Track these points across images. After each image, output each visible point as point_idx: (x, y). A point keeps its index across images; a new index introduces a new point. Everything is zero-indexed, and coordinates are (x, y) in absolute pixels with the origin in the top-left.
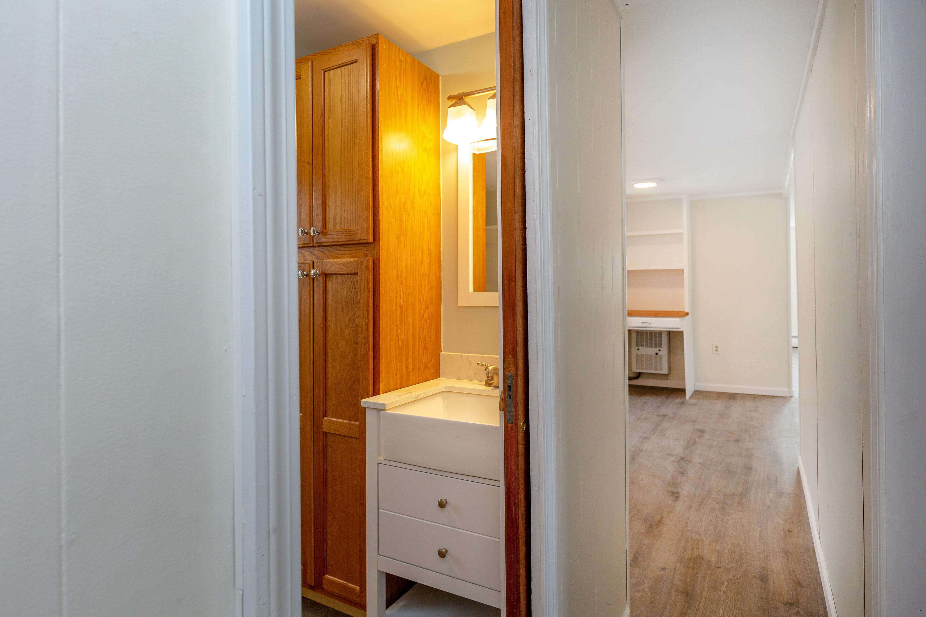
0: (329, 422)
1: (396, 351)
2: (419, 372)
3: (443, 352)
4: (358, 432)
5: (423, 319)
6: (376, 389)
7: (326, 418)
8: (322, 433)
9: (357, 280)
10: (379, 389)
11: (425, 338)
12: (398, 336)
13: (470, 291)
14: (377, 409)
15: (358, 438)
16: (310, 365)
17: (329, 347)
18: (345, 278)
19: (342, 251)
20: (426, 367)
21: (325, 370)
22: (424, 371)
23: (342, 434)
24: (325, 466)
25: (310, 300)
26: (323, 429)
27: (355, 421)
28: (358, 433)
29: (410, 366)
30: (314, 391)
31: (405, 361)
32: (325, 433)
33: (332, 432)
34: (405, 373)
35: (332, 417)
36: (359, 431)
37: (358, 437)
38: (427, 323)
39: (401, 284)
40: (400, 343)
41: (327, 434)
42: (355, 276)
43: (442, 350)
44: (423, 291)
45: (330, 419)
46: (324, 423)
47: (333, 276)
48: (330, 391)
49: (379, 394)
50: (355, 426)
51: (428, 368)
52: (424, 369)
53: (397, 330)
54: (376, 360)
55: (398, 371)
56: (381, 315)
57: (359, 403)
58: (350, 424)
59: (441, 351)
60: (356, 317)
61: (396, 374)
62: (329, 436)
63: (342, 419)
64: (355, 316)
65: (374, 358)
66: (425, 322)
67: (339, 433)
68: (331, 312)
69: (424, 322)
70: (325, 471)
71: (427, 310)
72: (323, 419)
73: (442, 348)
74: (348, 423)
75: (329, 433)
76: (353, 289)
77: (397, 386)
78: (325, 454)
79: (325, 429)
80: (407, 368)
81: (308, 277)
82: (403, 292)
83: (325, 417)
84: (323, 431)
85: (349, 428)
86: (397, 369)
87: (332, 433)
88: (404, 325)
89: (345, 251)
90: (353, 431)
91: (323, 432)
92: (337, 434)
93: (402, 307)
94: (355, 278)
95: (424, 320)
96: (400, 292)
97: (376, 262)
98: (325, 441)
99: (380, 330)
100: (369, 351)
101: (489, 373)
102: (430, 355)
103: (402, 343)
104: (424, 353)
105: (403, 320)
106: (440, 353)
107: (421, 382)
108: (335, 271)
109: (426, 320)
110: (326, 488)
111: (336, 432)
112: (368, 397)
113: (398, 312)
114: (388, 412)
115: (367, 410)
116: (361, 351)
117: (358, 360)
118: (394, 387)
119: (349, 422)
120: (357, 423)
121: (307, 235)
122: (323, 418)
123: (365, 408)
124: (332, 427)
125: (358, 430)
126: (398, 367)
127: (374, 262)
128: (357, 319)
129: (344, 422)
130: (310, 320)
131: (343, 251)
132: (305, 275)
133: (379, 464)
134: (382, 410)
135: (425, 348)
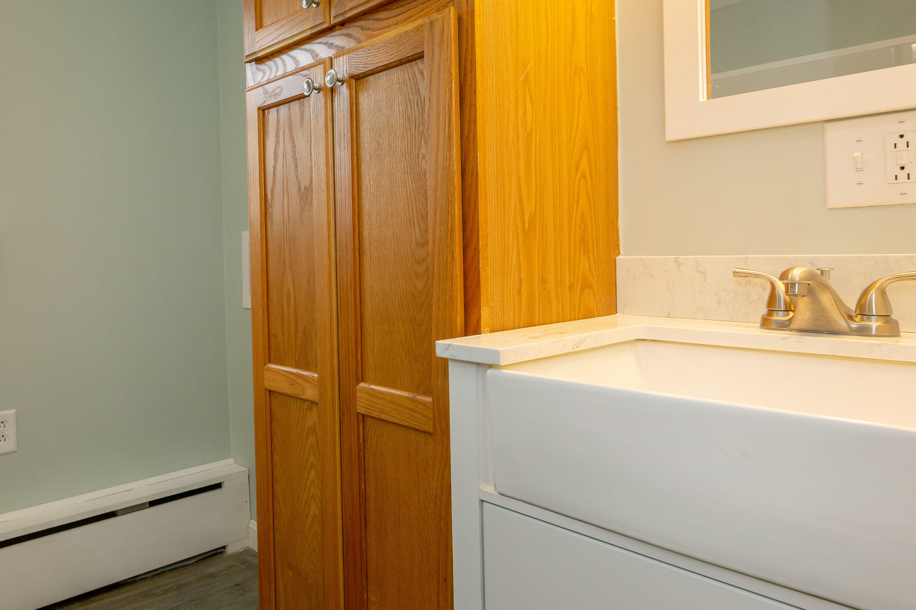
0: (369, 394)
1: (518, 237)
2: (570, 294)
3: (622, 256)
4: (430, 419)
5: (577, 172)
6: (473, 322)
7: (362, 385)
8: (355, 414)
9: (422, 73)
10: (479, 321)
11: (583, 219)
12: (521, 202)
13: (701, 100)
14: (478, 364)
15: (431, 434)
16: (330, 273)
17: (366, 233)
18: (396, 74)
19: (388, 19)
20: (586, 285)
21: (358, 282)
22: (581, 294)
23: (396, 421)
24: (363, 487)
25: (327, 138)
26: (358, 407)
27: (425, 394)
28: (431, 422)
29: (551, 278)
30: (339, 328)
31: (539, 263)
32: (360, 417)
33: (375, 414)
34: (539, 292)
35: (375, 383)
36: (434, 416)
37: (431, 430)
38: (586, 183)
39: (526, 79)
40: (527, 219)
41: (365, 417)
42: (416, 64)
43: (622, 252)
44: (577, 105)
45: (371, 386)
46: (358, 394)
47: (371, 78)
48: (369, 328)
49: (479, 333)
50: (424, 404)
51: (591, 287)
52: (583, 290)
53: (519, 187)
54: (469, 255)
55: (523, 284)
56: (480, 144)
57: (431, 348)
58: (413, 400)
59: (619, 254)
60: (421, 157)
61: (519, 292)
62: (369, 422)
63: (394, 388)
64: (418, 154)
65: (465, 248)
66: (582, 181)
67: (390, 419)
68: (368, 157)
69: (580, 181)
70: (363, 496)
71: (585, 153)
72: (357, 386)
73: (621, 248)
74: (408, 398)
75: (369, 416)
76: (413, 95)
77: (522, 319)
78: (363, 462)
79: (361, 410)
80: (544, 281)
81: (322, 92)
82: (531, 101)
83: (360, 383)
84: (358, 411)
85: (412, 410)
86: (521, 281)
87: (375, 418)
88: (534, 178)
89: (393, 17)
90: (420, 416)
91: (358, 413)
92: (384, 421)
93: (529, 135)
94: (418, 69)
95: (579, 175)
96: (525, 98)
97: (465, 17)
98: (361, 434)
99: (480, 181)
100: (452, 230)
101: (793, 285)
102: (594, 257)
103: (532, 220)
104: (582, 252)
105: (533, 167)
106: (617, 258)
107: (577, 318)
108: (374, 64)
109: (584, 176)
110: (366, 533)
111: (384, 417)
112: (452, 337)
113: (521, 144)
114: (505, 371)
115: (451, 365)
116: (434, 231)
117: (428, 254)
118: (514, 321)
119: (411, 396)
120: (428, 399)
121: (317, 7)
122: (357, 384)
123: (445, 362)
124: (375, 406)
125: (431, 416)
126: (524, 275)
127: (460, 20)
128: (423, 161)
129: (402, 397)
130: (328, 183)
131: (390, 18)
132: (316, 90)
133: (483, 502)
134: (490, 366)
135: (583, 240)
